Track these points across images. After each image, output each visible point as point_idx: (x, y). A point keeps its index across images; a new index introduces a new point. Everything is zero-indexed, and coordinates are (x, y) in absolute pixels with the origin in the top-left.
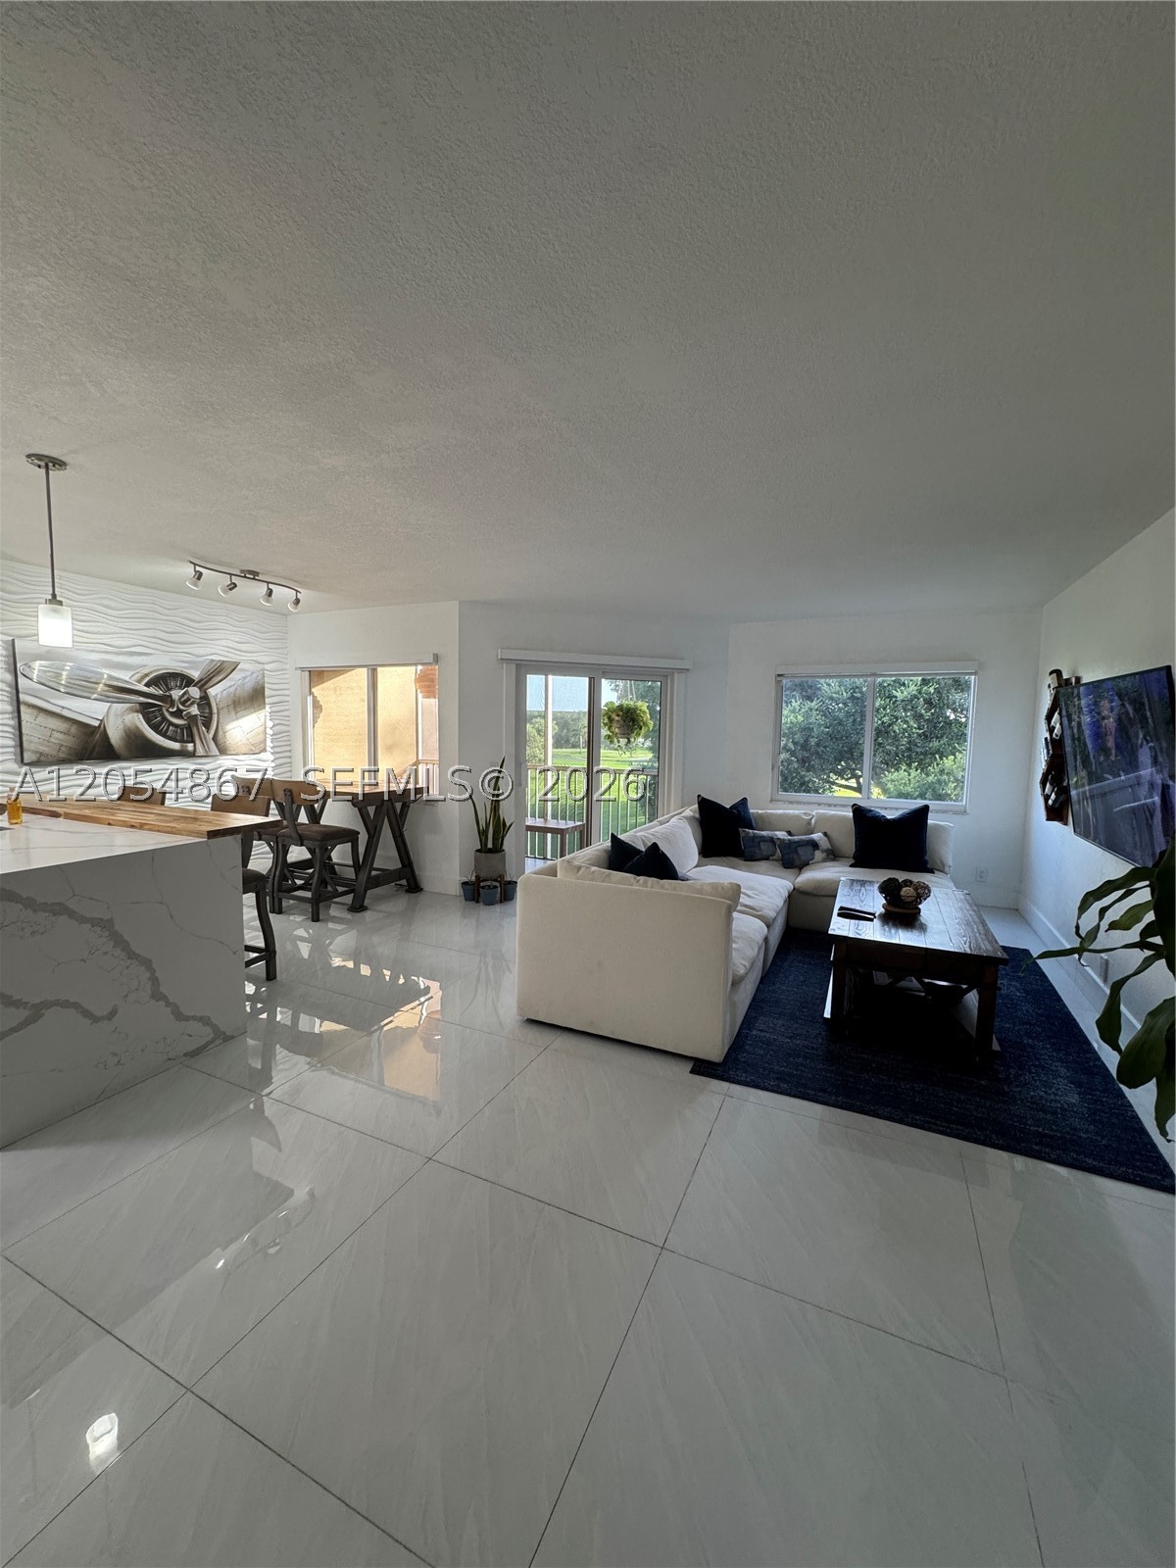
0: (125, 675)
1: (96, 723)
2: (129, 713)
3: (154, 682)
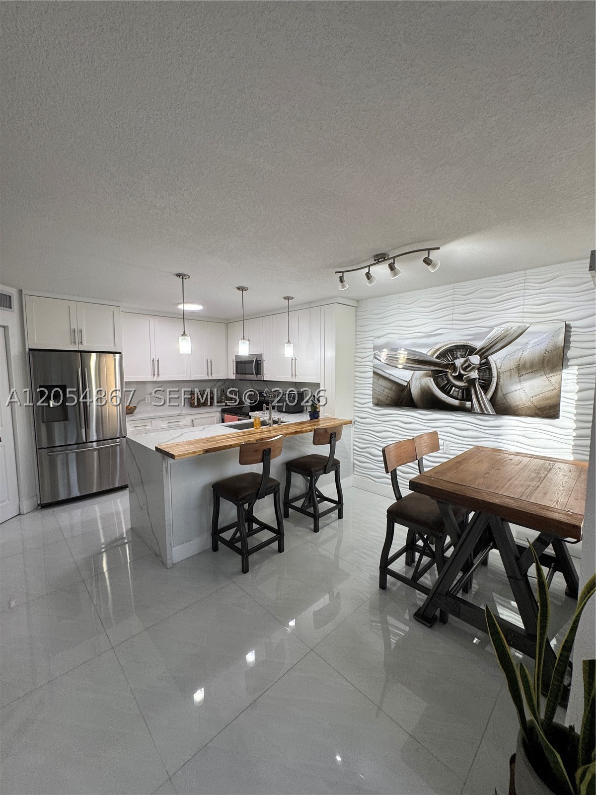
0: (424, 351)
1: (405, 384)
2: (424, 378)
3: (443, 355)
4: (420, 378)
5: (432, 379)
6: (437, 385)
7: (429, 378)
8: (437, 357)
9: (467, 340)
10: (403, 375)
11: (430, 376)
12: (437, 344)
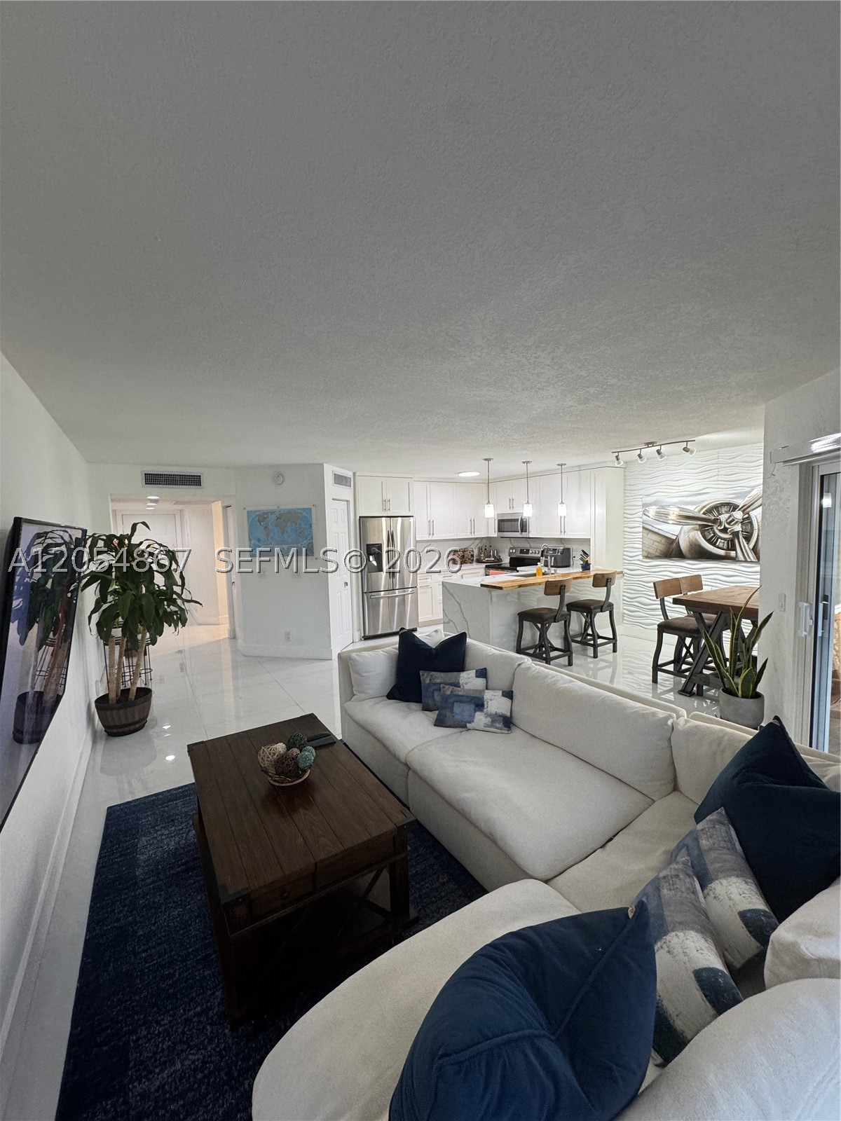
0: (691, 508)
1: (674, 538)
2: (691, 532)
3: (710, 511)
4: (688, 532)
5: (699, 533)
6: (705, 538)
7: (696, 532)
8: (704, 513)
9: (731, 498)
10: (672, 530)
11: (697, 530)
12: (703, 501)
